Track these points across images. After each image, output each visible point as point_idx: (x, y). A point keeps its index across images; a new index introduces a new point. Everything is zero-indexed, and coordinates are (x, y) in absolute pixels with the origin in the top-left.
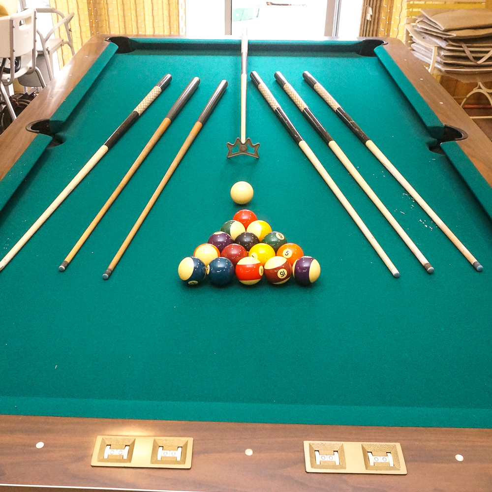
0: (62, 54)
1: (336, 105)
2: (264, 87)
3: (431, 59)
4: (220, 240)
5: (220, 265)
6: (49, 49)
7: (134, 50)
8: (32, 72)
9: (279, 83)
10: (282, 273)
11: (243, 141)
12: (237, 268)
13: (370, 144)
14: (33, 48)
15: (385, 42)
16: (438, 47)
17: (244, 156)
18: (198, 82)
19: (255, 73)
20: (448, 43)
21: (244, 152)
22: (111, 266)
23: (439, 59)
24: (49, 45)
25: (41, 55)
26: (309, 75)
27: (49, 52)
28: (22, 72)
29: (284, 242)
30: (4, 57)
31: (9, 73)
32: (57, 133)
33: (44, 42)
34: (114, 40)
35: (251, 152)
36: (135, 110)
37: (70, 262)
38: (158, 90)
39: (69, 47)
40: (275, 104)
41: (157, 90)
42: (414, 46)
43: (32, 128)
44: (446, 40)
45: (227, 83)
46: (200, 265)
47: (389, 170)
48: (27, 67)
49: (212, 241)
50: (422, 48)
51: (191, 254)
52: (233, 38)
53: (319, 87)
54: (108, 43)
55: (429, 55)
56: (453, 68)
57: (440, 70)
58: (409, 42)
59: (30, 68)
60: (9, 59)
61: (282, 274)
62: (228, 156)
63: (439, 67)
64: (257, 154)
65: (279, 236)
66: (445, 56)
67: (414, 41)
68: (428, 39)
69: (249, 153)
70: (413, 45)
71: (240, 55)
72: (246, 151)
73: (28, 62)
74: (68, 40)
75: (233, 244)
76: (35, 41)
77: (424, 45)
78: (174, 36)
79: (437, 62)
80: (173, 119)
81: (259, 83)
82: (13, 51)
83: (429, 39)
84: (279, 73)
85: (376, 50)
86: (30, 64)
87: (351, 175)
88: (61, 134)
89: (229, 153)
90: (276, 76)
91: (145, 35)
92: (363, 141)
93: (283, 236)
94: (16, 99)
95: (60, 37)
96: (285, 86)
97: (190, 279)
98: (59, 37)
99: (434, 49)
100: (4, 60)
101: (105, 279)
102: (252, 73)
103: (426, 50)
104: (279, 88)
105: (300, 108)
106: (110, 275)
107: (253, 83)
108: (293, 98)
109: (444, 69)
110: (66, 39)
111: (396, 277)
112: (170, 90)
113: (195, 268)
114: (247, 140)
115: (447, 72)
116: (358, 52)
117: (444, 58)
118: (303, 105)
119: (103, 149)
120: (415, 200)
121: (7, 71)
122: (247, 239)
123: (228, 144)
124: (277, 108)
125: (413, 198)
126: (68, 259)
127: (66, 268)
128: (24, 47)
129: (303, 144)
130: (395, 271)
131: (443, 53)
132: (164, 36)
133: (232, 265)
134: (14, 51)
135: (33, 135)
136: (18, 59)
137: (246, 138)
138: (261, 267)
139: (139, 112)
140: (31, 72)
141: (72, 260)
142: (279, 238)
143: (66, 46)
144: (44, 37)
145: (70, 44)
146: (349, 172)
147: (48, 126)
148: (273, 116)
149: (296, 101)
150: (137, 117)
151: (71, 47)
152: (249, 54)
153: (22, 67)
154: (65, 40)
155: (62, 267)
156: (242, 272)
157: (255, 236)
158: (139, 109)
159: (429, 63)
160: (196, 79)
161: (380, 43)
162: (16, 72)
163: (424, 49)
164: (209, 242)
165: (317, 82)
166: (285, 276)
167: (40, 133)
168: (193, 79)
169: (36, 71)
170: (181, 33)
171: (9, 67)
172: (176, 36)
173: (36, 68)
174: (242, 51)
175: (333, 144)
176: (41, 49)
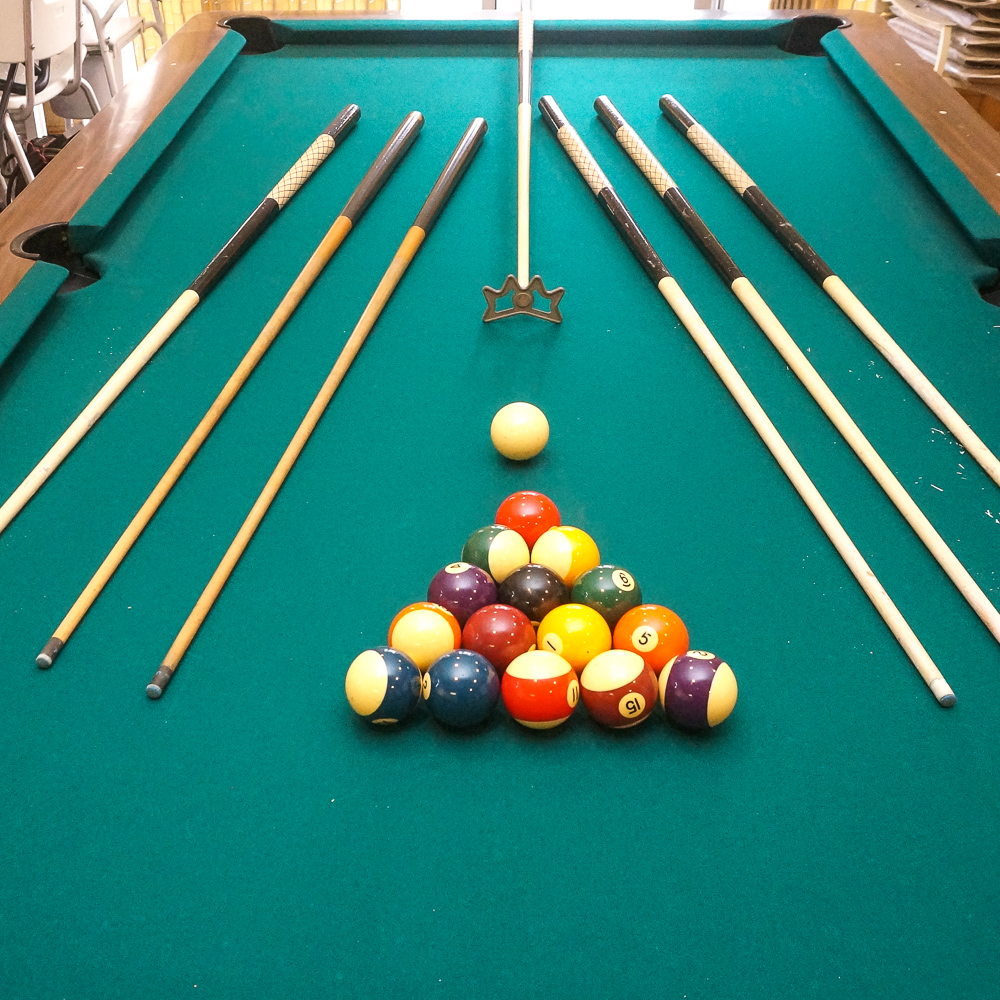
0: (144, 48)
1: (743, 181)
2: (569, 133)
3: (935, 53)
4: (462, 585)
5: (460, 672)
6: (112, 41)
7: (281, 45)
8: (76, 90)
9: (605, 124)
10: (630, 705)
11: (524, 281)
12: (505, 684)
13: (834, 285)
14: (74, 40)
15: (844, 22)
16: (953, 27)
17: (526, 319)
18: (420, 124)
19: (549, 100)
20: (975, 19)
21: (523, 308)
22: (171, 660)
23: (955, 53)
24: (113, 32)
25: (95, 53)
26: (675, 103)
27: (111, 48)
28: (52, 90)
29: (635, 600)
30: (14, 61)
31: (24, 94)
32: (87, 252)
33: (100, 25)
34: (239, 24)
35: (542, 309)
36: (269, 196)
37: (67, 641)
38: (326, 144)
39: (157, 34)
40: (600, 180)
41: (324, 143)
42: (895, 25)
43: (24, 248)
44: (970, 11)
45: (485, 124)
46: (406, 673)
47: (889, 358)
48: (63, 82)
49: (438, 593)
50: (914, 30)
51: (380, 639)
52: (501, 16)
53: (699, 133)
54: (224, 32)
55: (930, 44)
56: (986, 74)
57: (956, 78)
58: (884, 14)
59: (70, 82)
60: (24, 64)
61: (632, 705)
62: (485, 318)
63: (955, 70)
64: (558, 314)
65: (620, 580)
66: (970, 47)
67: (895, 12)
68: (928, 10)
69: (537, 312)
70: (892, 21)
71: (517, 55)
72: (529, 306)
73: (66, 70)
74: (154, 21)
75: (497, 607)
76: (79, 26)
77: (918, 22)
78: (373, 13)
79: (951, 60)
80: (357, 219)
81: (560, 125)
82: (30, 48)
83: (931, 9)
84: (605, 100)
85: (825, 40)
86: (70, 75)
87: (792, 371)
88: (95, 256)
89: (487, 313)
90: (598, 106)
91: (315, 13)
92: (817, 276)
93: (631, 581)
94: (40, 147)
95: (139, 14)
96: (619, 133)
97: (378, 713)
98: (136, 13)
99: (944, 34)
100: (14, 67)
101: (154, 698)
102: (543, 100)
103: (924, 34)
104: (605, 136)
105: (659, 188)
106: (166, 686)
107: (546, 123)
108: (639, 163)
109: (966, 75)
110: (150, 18)
111: (945, 705)
112: (355, 141)
113: (391, 680)
114: (535, 283)
115: (972, 81)
116: (782, 46)
117: (967, 51)
118: (665, 181)
119: (189, 299)
120: (965, 449)
121: (20, 90)
122: (532, 585)
123: (487, 290)
124: (604, 189)
125: (960, 443)
126: (62, 632)
127: (55, 657)
128: (55, 39)
129: (669, 286)
130: (942, 688)
131: (964, 40)
132: (353, 13)
133: (492, 674)
134: (33, 48)
135: (25, 265)
136: (44, 64)
137: (531, 273)
138: (573, 684)
139: (280, 202)
140: (71, 90)
141: (70, 637)
142: (619, 584)
143: (150, 33)
144: (102, 15)
145: (159, 29)
146: (787, 364)
147: (64, 239)
148: (593, 208)
149: (646, 169)
150: (273, 213)
151: (161, 34)
152: (537, 52)
153: (52, 82)
154: (147, 21)
155: (44, 657)
156: (521, 694)
157: (553, 577)
158: (280, 193)
159: (931, 62)
160: (416, 116)
161: (832, 23)
162: (37, 92)
163: (918, 31)
164: (432, 598)
165: (694, 121)
166: (639, 712)
167: (41, 259)
168: (408, 116)
169: (83, 88)
170: (390, 8)
171: (23, 82)
172: (379, 13)
173: (83, 81)
174: (520, 49)
175: (743, 286)
176: (95, 40)
